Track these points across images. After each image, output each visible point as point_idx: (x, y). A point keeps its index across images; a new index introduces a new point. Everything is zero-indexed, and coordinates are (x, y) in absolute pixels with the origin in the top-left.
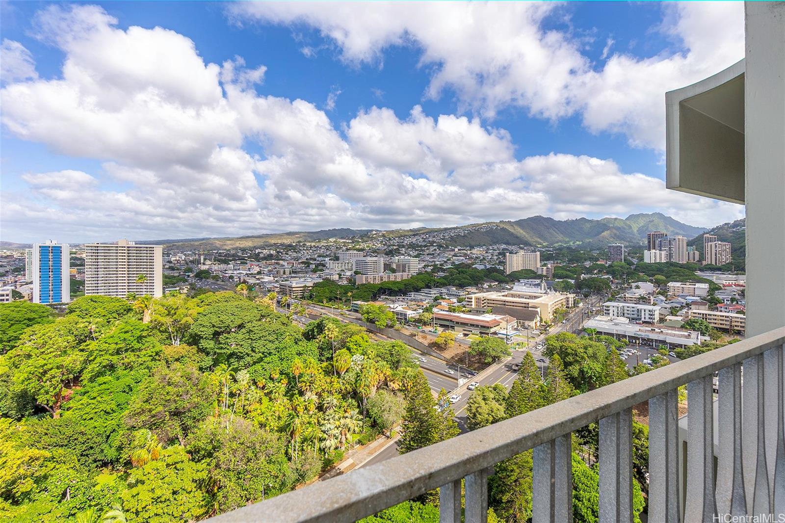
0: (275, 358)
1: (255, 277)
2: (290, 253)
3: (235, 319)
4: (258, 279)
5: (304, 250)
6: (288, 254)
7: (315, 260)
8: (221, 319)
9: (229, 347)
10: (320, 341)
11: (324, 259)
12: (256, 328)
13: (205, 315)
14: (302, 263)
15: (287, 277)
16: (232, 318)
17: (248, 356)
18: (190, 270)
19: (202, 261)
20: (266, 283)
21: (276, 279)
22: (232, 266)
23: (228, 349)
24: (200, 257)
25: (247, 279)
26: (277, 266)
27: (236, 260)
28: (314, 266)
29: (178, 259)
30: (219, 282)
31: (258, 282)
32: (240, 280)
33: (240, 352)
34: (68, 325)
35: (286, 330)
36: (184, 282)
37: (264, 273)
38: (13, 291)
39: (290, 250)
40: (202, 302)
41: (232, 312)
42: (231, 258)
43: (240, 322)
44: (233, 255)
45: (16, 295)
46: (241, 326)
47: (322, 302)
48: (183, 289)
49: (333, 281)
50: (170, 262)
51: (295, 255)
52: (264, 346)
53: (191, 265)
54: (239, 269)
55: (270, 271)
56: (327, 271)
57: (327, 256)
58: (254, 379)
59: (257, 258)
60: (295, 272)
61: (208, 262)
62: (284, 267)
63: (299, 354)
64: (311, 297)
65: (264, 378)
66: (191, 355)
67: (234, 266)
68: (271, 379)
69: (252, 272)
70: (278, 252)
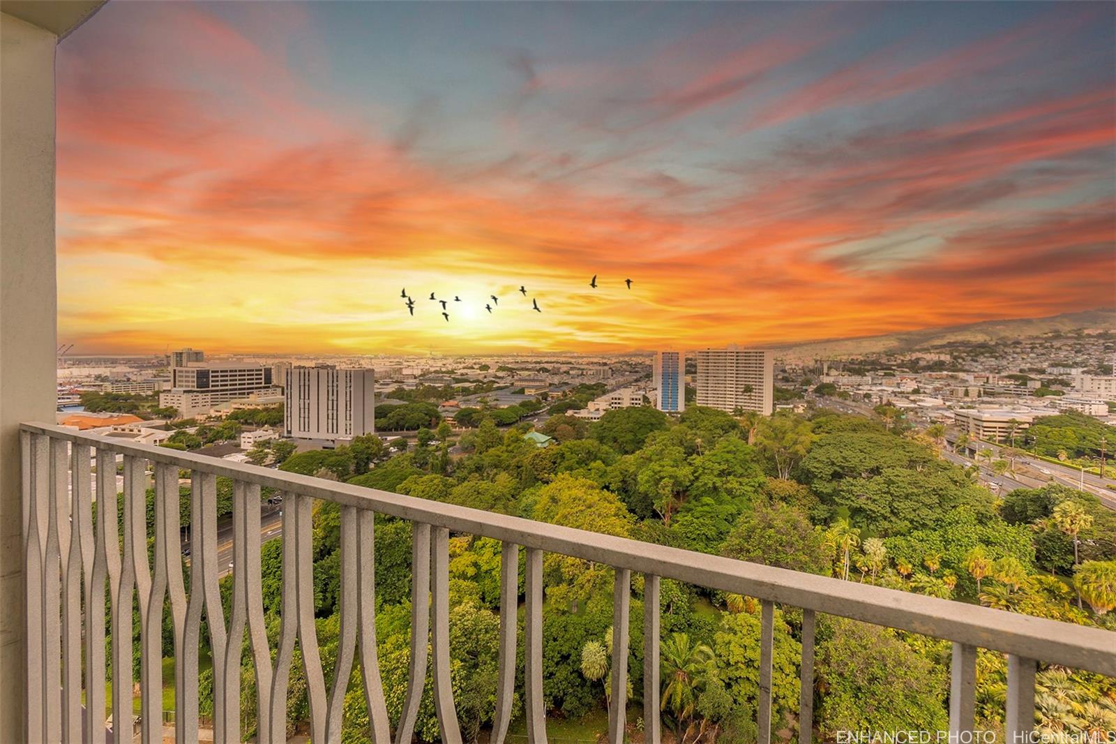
0: (936, 536)
1: (908, 398)
2: (981, 359)
3: (865, 458)
4: (914, 401)
5: (1014, 352)
6: (977, 361)
7: (1043, 372)
8: (843, 454)
9: (853, 499)
10: (1043, 530)
11: (1068, 370)
12: (900, 479)
13: (822, 446)
14: (1010, 377)
15: (972, 402)
16: (861, 456)
17: (885, 520)
18: (808, 383)
19: (825, 371)
20: (927, 408)
21: (948, 404)
22: (870, 379)
23: (852, 501)
24: (822, 365)
25: (893, 400)
26: (950, 382)
27: (877, 370)
28: (1038, 385)
29: (794, 367)
30: (847, 402)
31: (912, 405)
32: (881, 401)
33: (871, 510)
34: (679, 435)
35: (960, 494)
36: (799, 398)
37: (925, 393)
38: (644, 396)
39: (982, 354)
40: (820, 427)
41: (860, 448)
42: (869, 367)
43: (874, 464)
44: (873, 363)
45: (646, 399)
46: (876, 471)
47: (1057, 457)
48: (798, 408)
49: (1090, 417)
50: (784, 371)
51: (993, 362)
52: (914, 510)
53: (810, 376)
54: (881, 384)
55: (936, 389)
56: (1073, 395)
57: (1075, 365)
58: (893, 559)
59: (914, 367)
60: (992, 394)
61: (833, 372)
62: (967, 384)
63: (987, 543)
64: (1026, 443)
65: (910, 562)
66: (800, 497)
67: (873, 379)
68: (924, 567)
69: (902, 389)
70: (956, 358)
